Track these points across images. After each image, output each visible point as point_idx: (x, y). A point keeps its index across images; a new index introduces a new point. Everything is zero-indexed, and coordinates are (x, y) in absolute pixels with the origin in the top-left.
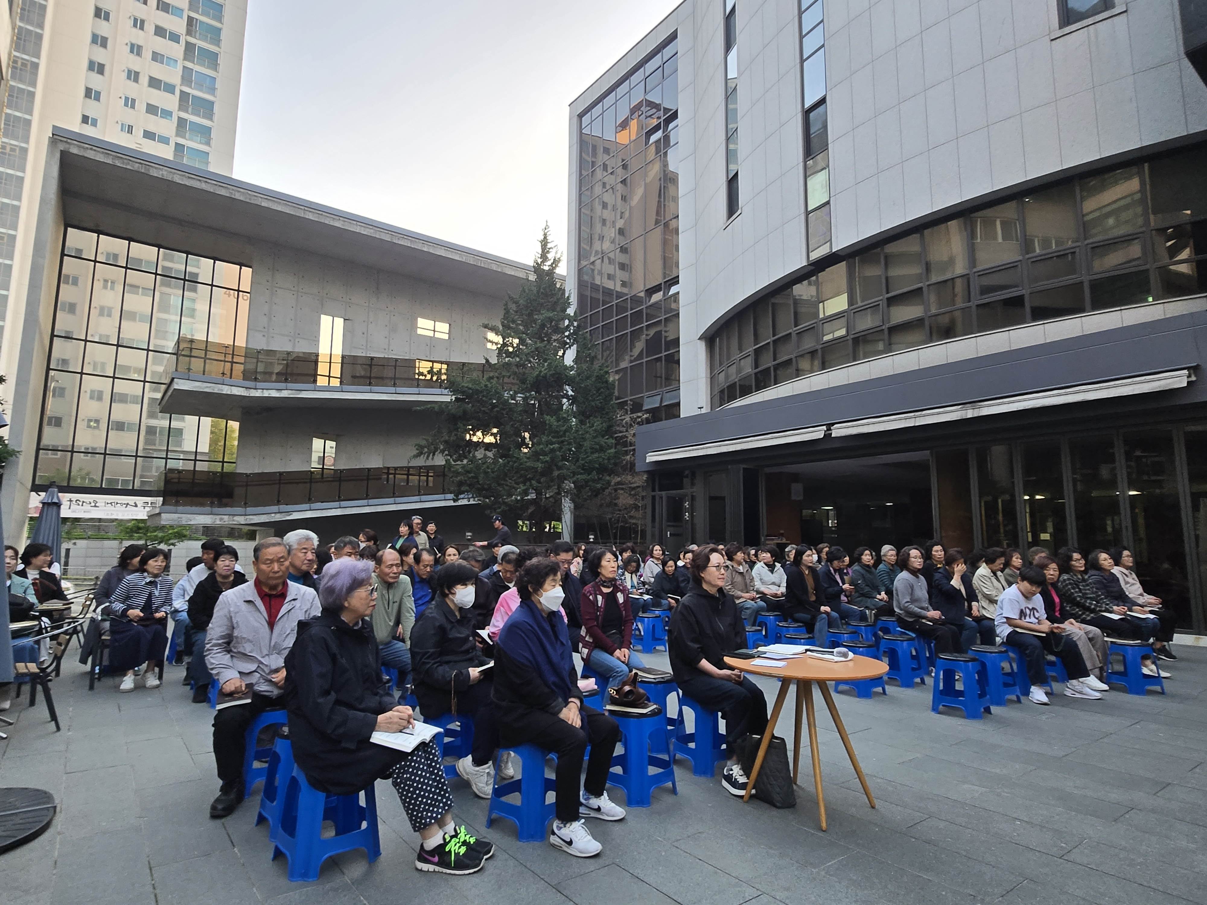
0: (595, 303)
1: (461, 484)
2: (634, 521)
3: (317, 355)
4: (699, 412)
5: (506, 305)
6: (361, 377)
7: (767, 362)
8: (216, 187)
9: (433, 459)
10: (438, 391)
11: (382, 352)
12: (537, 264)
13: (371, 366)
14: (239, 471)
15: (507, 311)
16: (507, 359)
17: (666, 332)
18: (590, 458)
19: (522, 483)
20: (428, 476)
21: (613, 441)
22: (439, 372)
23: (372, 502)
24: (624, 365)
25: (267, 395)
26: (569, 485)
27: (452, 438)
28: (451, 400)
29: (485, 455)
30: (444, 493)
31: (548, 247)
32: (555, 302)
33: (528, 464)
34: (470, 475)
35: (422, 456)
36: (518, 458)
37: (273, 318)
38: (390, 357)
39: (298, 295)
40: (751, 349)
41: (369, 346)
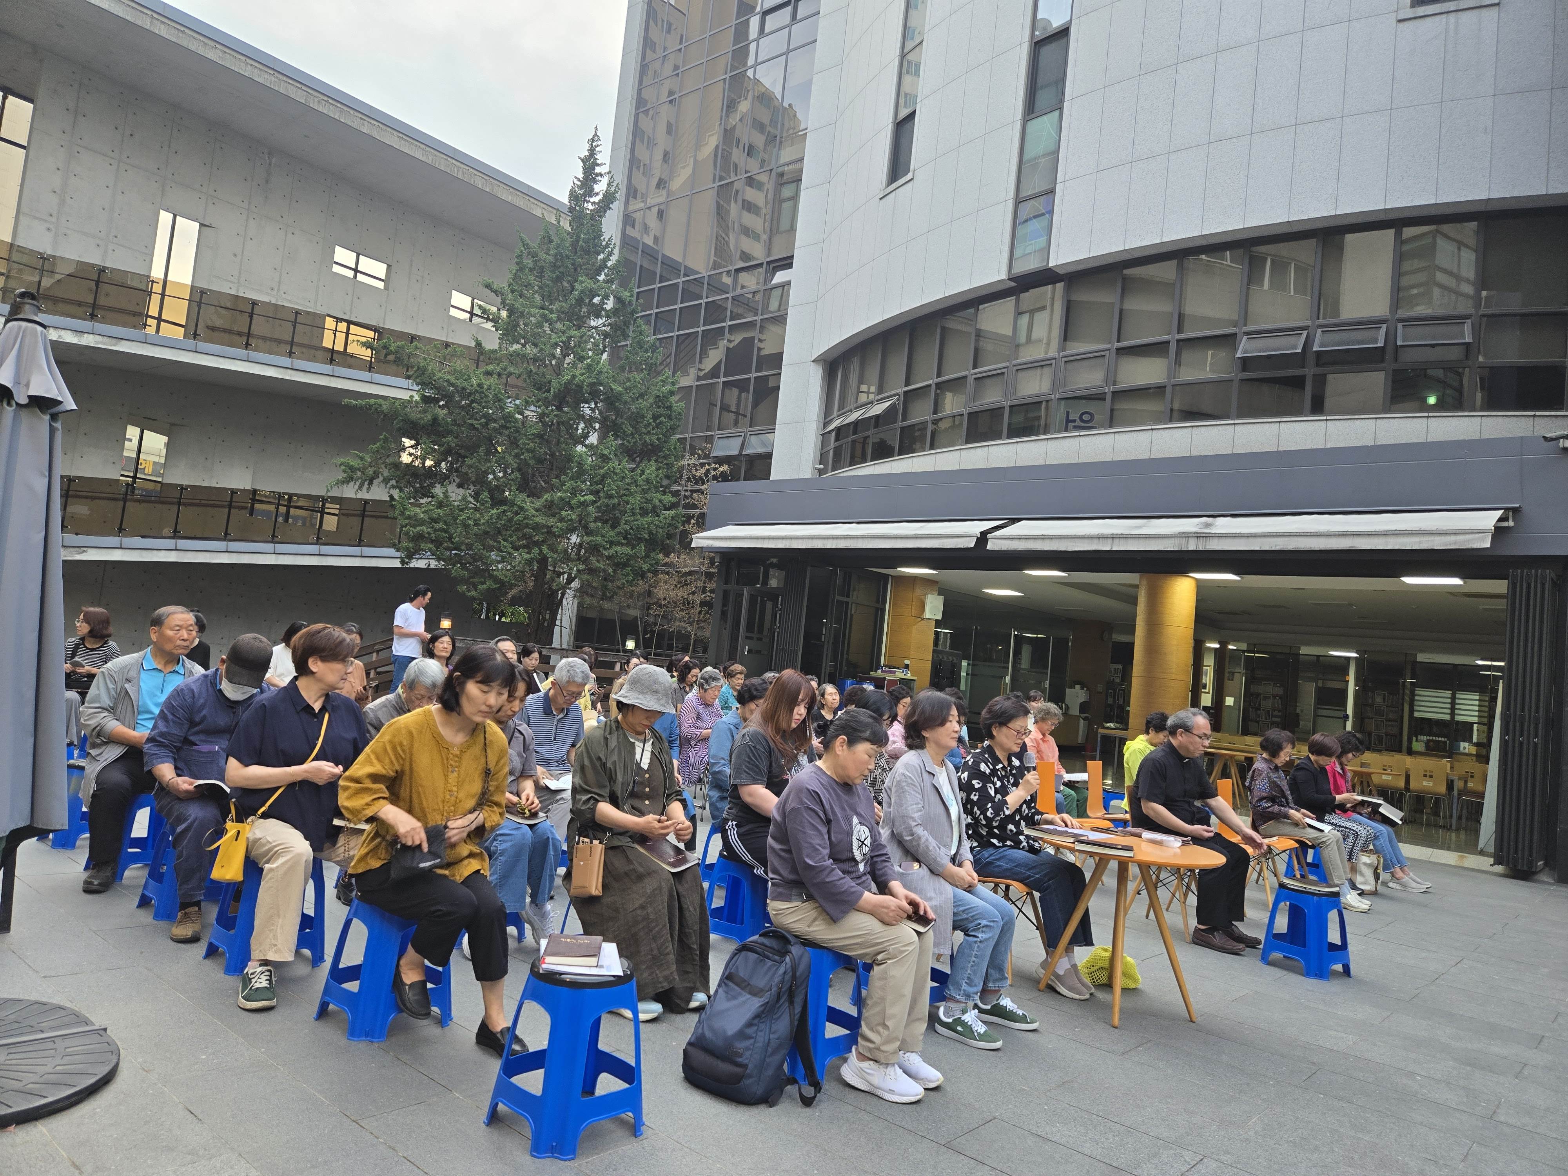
1: (420, 537)
2: (682, 624)
6: (230, 331)
7: (921, 413)
9: (368, 490)
11: (267, 294)
13: (251, 314)
17: (760, 340)
18: (638, 522)
19: (524, 547)
21: (673, 500)
23: (233, 545)
24: (687, 380)
28: (412, 397)
30: (360, 544)
31: (594, 171)
34: (437, 526)
35: (352, 484)
36: (522, 508)
37: (69, 201)
38: (280, 303)
39: (119, 166)
40: (899, 391)
41: (243, 279)
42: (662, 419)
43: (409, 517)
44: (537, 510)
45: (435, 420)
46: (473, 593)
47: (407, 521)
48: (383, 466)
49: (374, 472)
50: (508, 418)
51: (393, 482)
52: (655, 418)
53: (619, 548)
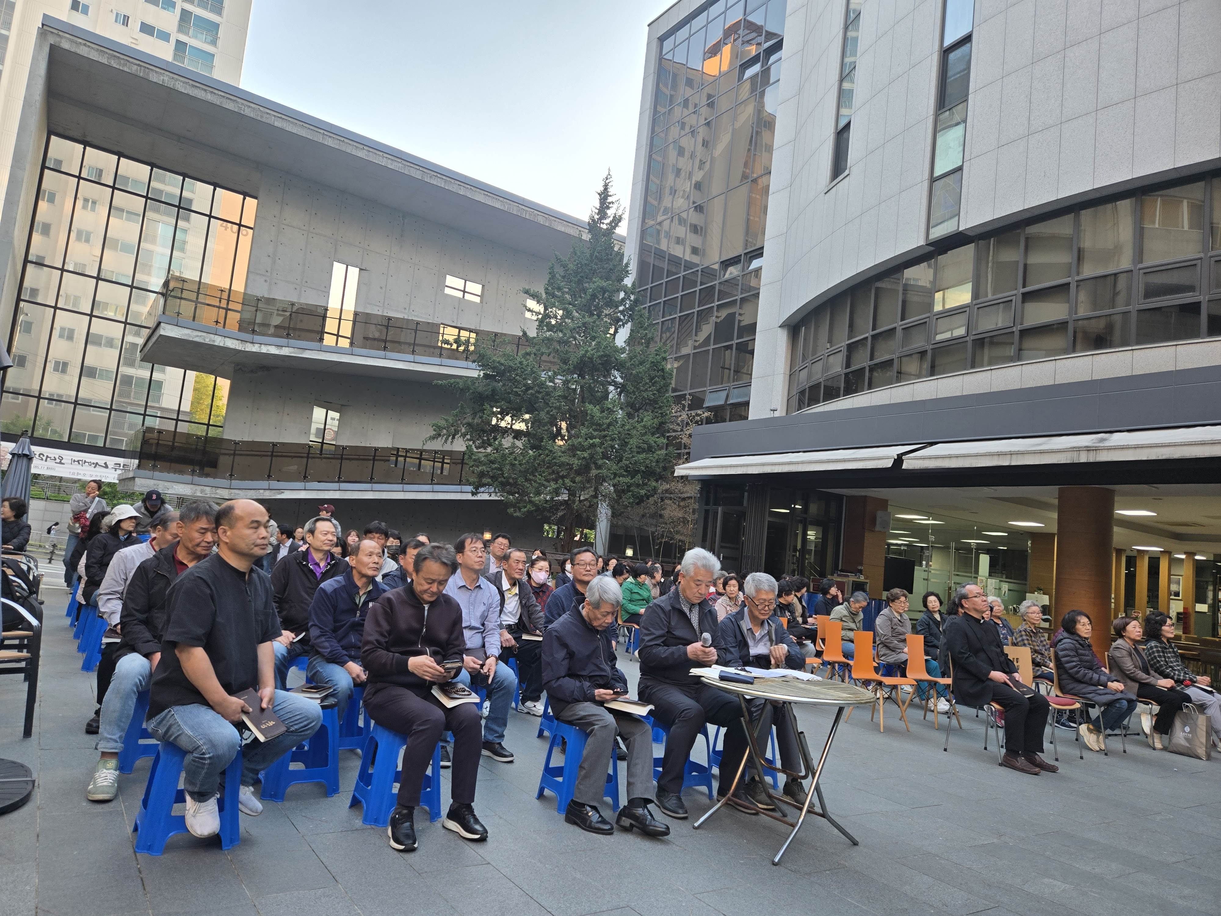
0: (657, 272)
1: (482, 475)
2: (681, 538)
3: (326, 310)
4: (770, 415)
5: (552, 268)
6: (375, 339)
7: (862, 361)
8: (224, 100)
9: (452, 442)
10: (463, 363)
11: (402, 312)
12: (593, 220)
13: (387, 327)
14: (225, 437)
15: (553, 276)
16: (548, 334)
17: (740, 314)
18: (636, 458)
19: (553, 480)
20: (443, 463)
21: (665, 441)
22: (468, 341)
23: (377, 486)
24: (686, 350)
25: (265, 352)
26: (608, 488)
27: (476, 421)
28: (479, 375)
29: (514, 443)
30: (460, 483)
31: (608, 201)
32: (611, 269)
33: (562, 459)
34: (494, 466)
35: (440, 439)
36: (551, 451)
37: (277, 261)
38: (410, 318)
39: (308, 235)
40: (843, 344)
41: (386, 303)
42: (657, 379)
43: (475, 460)
44: (563, 452)
45: (493, 391)
46: (518, 514)
47: (472, 463)
48: (461, 425)
49: (455, 430)
50: (542, 385)
51: (468, 437)
52: (652, 379)
53: (621, 479)
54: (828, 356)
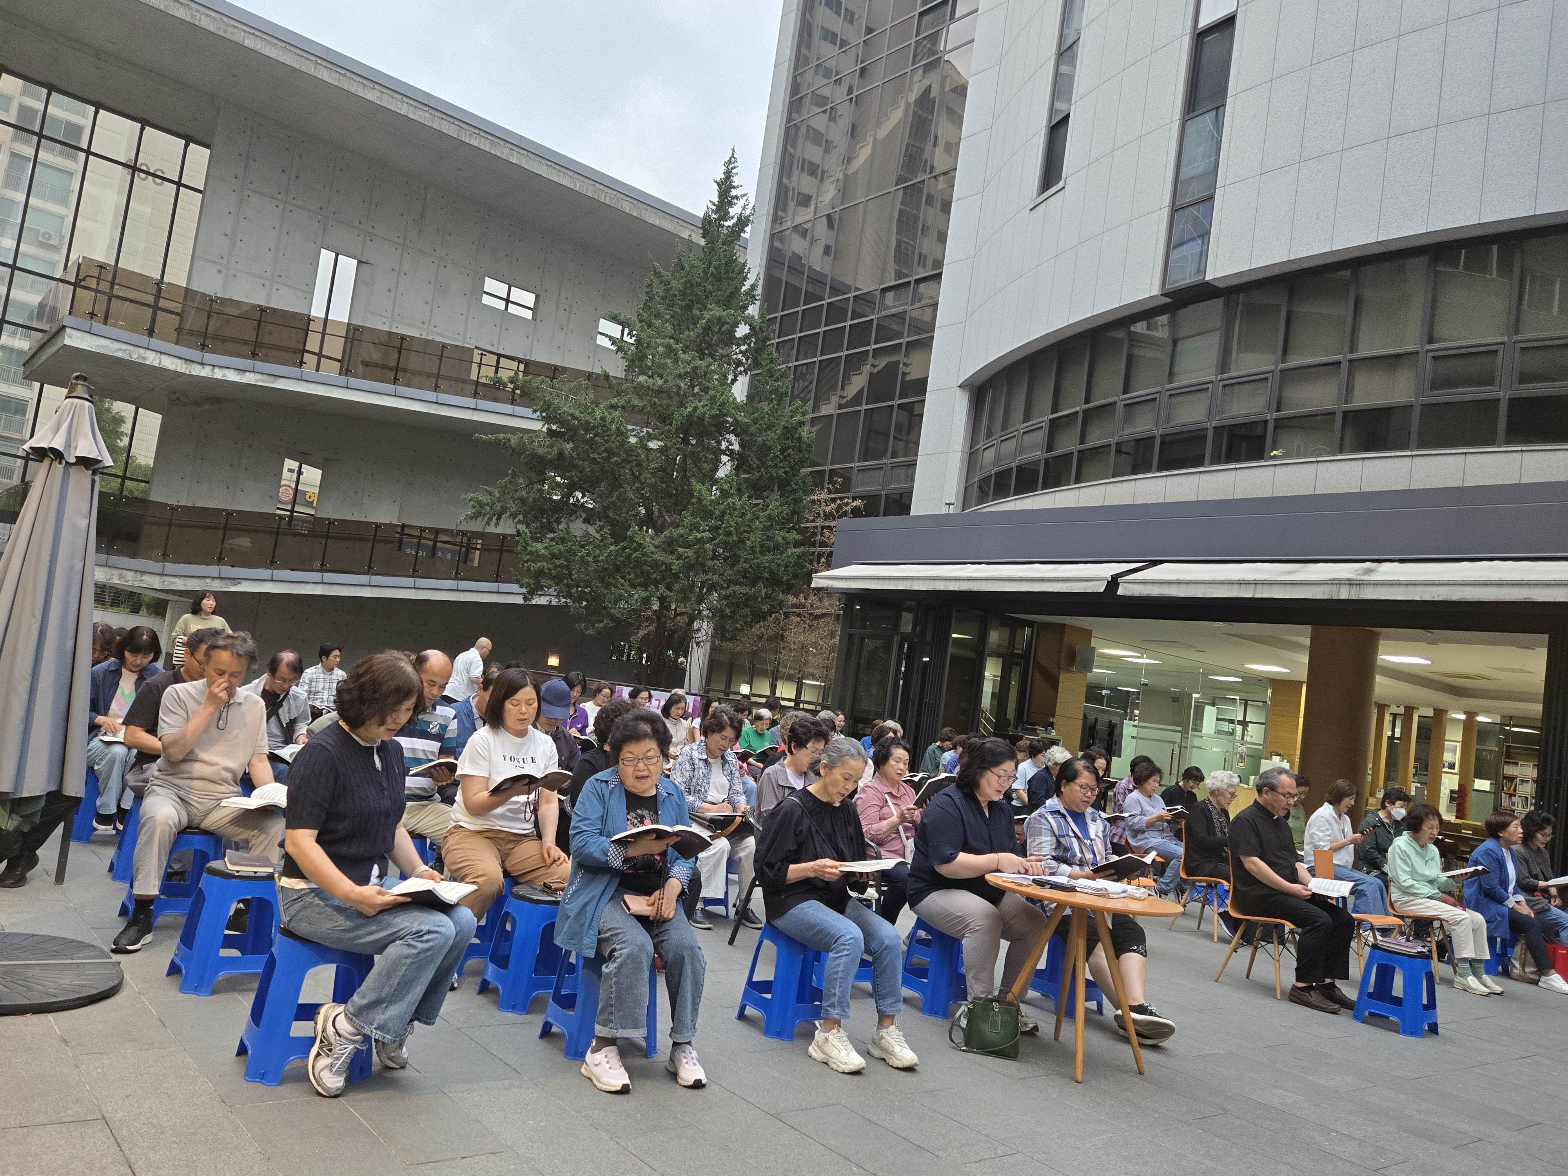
1: (540, 573)
2: (811, 670)
3: (310, 319)
4: (944, 510)
5: (649, 285)
6: (381, 367)
10: (508, 408)
11: (419, 328)
12: (709, 220)
13: (400, 349)
14: (154, 498)
15: (650, 297)
16: (642, 379)
17: (905, 365)
18: (758, 560)
19: (642, 586)
21: (798, 537)
23: (376, 580)
24: (828, 409)
25: (220, 378)
27: (532, 495)
28: (541, 429)
29: (586, 531)
30: (497, 579)
31: (731, 194)
32: (731, 292)
33: (656, 557)
34: (557, 562)
35: (480, 519)
36: (640, 545)
37: (239, 243)
38: (430, 338)
39: (284, 208)
40: (1045, 418)
41: (396, 314)
42: (790, 451)
43: (531, 553)
44: (656, 547)
45: (561, 454)
46: (590, 632)
47: (528, 557)
48: (511, 501)
49: (502, 507)
50: (631, 451)
51: (521, 517)
52: (783, 451)
53: (737, 588)
54: (1024, 433)
